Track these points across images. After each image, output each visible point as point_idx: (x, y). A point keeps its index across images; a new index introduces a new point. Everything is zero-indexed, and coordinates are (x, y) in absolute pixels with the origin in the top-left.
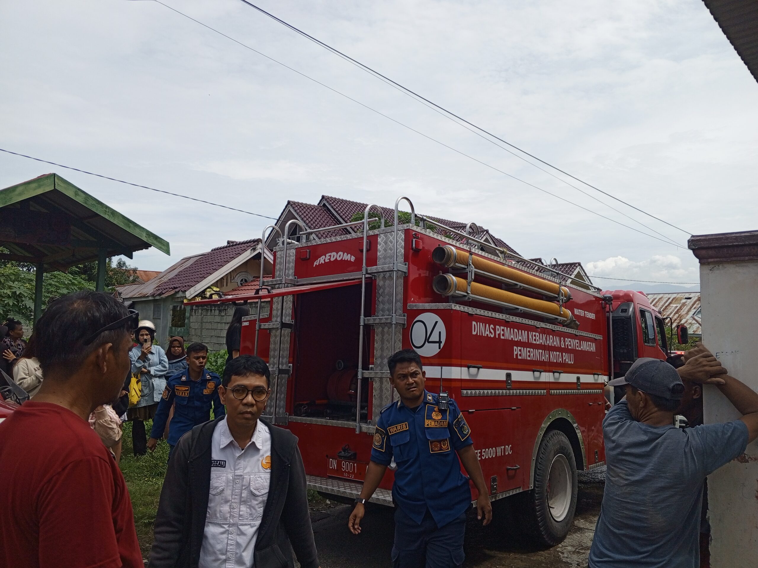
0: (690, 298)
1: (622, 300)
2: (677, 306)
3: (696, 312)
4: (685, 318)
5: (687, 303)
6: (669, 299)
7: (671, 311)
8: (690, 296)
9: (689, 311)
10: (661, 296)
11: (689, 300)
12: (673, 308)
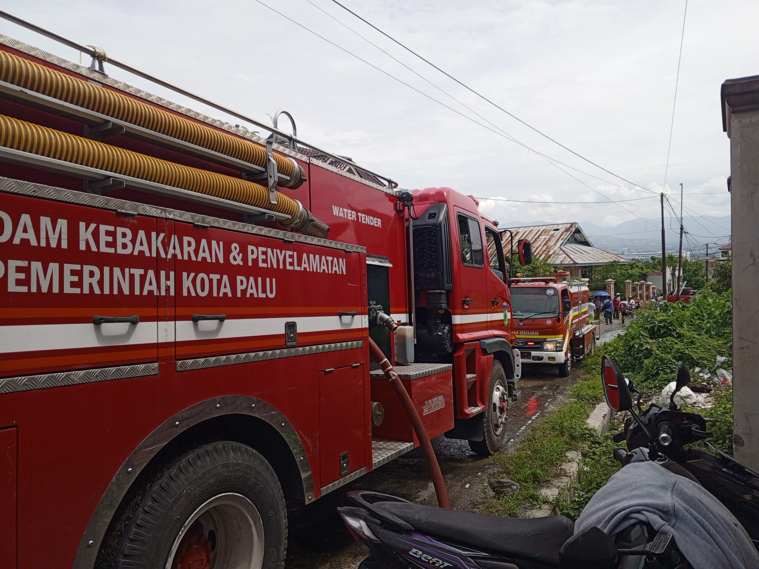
0: (558, 230)
1: (433, 201)
2: (546, 238)
3: (563, 243)
4: (553, 249)
5: (555, 234)
6: (539, 231)
7: (540, 243)
8: (558, 228)
9: (557, 241)
10: (531, 229)
11: (557, 232)
12: (542, 240)
